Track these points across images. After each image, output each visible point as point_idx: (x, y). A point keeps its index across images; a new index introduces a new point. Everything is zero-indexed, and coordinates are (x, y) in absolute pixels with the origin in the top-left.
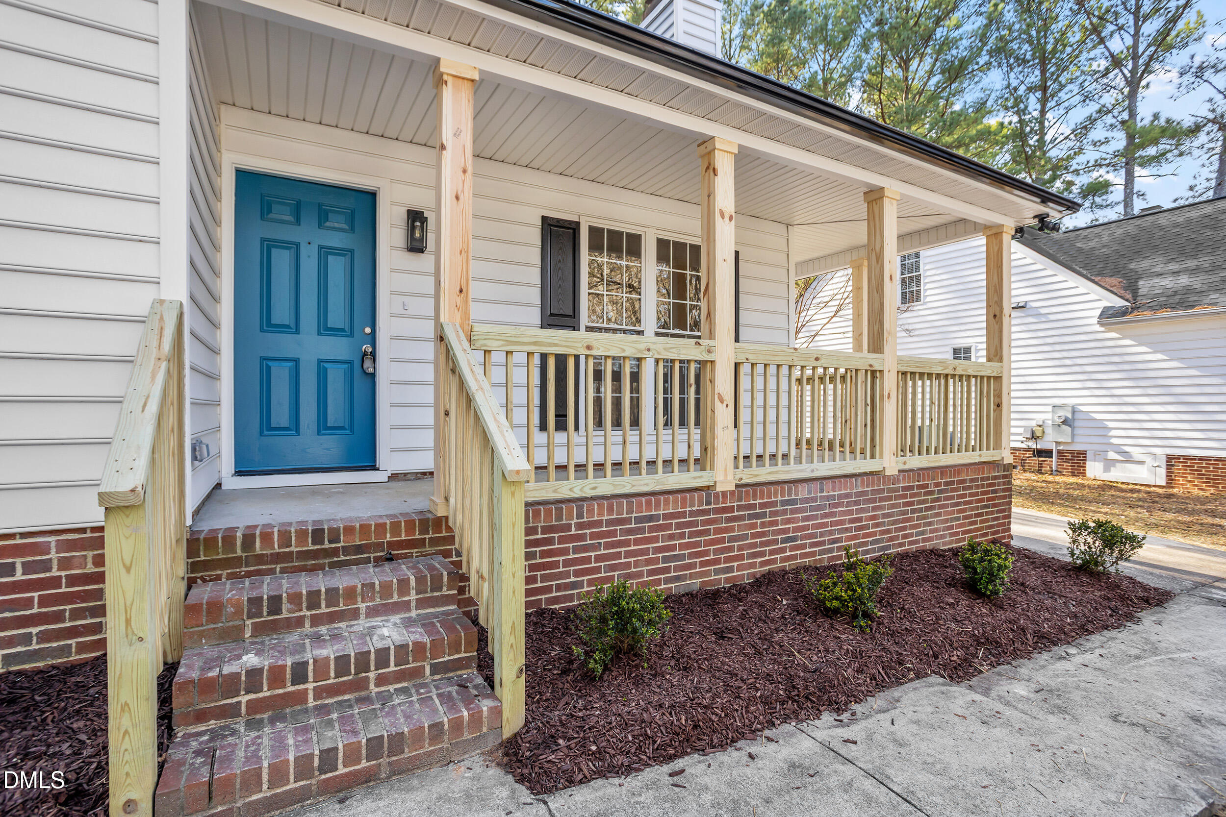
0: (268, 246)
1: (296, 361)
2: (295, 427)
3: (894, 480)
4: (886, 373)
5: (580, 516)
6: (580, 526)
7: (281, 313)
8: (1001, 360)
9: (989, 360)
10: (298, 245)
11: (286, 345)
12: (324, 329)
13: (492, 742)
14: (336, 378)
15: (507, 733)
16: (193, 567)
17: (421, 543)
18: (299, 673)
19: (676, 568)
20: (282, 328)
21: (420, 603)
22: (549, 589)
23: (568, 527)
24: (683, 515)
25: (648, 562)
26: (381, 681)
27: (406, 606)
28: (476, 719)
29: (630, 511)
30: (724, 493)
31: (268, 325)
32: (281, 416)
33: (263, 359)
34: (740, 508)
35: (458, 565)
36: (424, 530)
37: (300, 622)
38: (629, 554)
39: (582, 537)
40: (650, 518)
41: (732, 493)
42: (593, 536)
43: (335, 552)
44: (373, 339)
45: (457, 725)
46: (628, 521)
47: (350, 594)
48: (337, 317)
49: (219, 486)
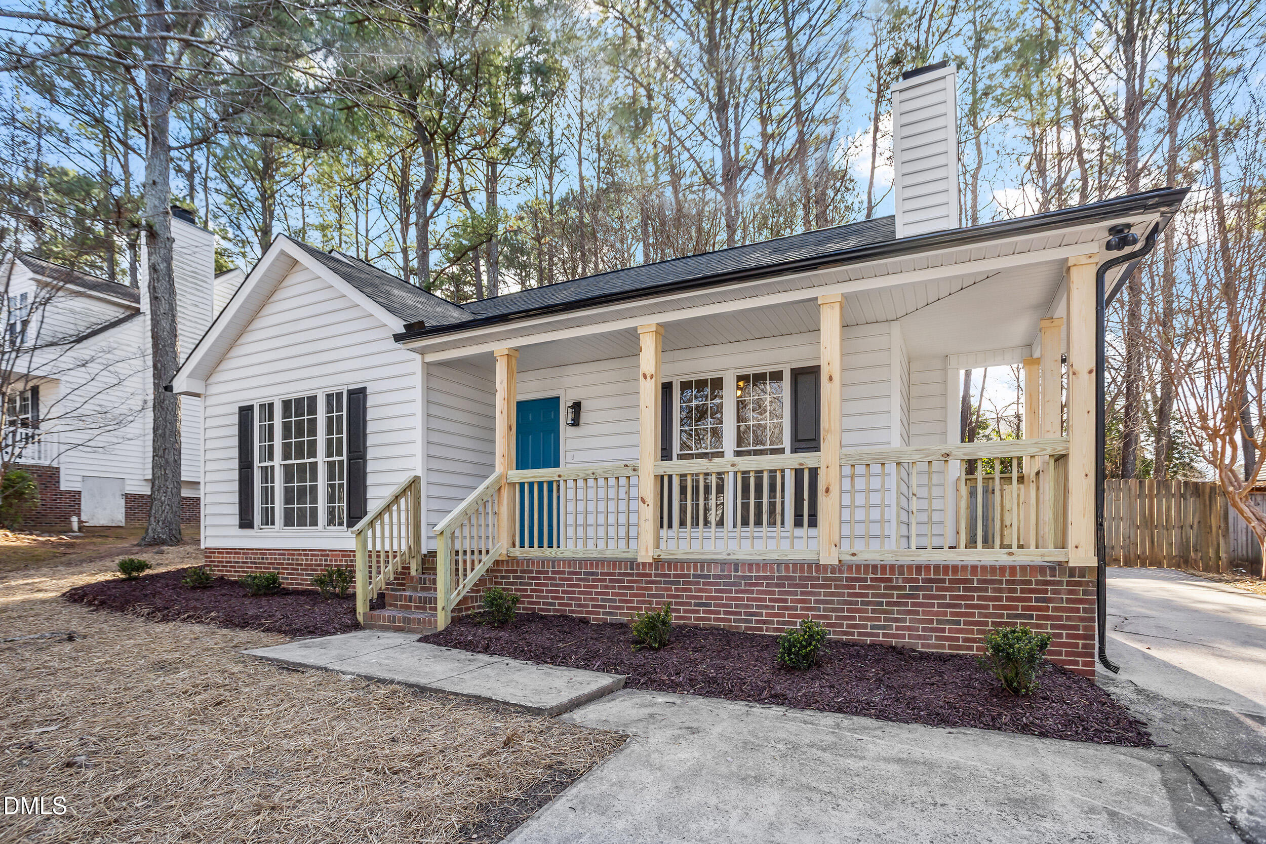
3: (834, 569)
6: (553, 573)
19: (610, 607)
22: (538, 603)
23: (547, 572)
24: (614, 574)
28: (430, 622)
29: (580, 568)
30: (644, 564)
38: (580, 593)
39: (555, 579)
40: (593, 574)
41: (650, 564)
42: (561, 579)
45: (425, 621)
46: (580, 573)
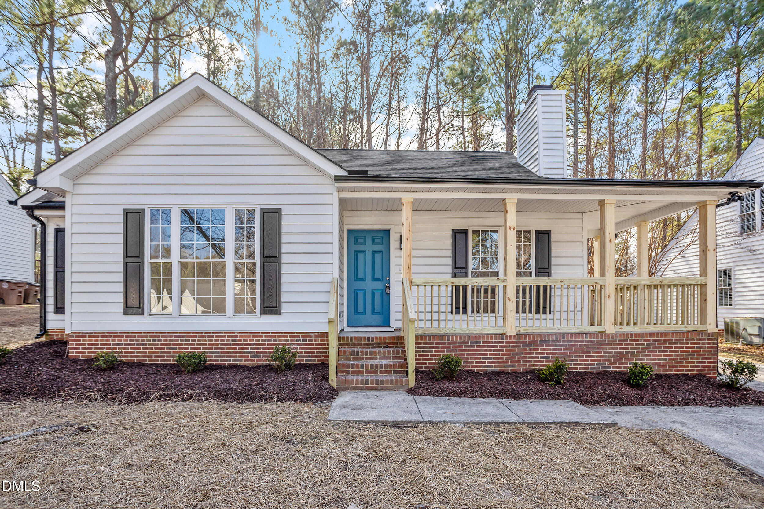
0: (357, 252)
1: (365, 290)
2: (365, 312)
3: (613, 336)
4: (607, 286)
5: (449, 340)
6: (448, 343)
7: (361, 275)
8: (706, 275)
9: (701, 275)
10: (365, 251)
11: (361, 285)
12: (374, 279)
13: (406, 388)
14: (377, 295)
15: (410, 387)
16: (340, 344)
17: (396, 344)
18: (362, 366)
19: (488, 362)
20: (361, 279)
21: (394, 358)
23: (444, 343)
24: (491, 343)
25: (476, 359)
26: (381, 372)
27: (389, 358)
28: (402, 381)
29: (468, 339)
30: (510, 336)
31: (357, 279)
32: (360, 308)
33: (356, 290)
34: (518, 342)
35: (404, 348)
36: (397, 340)
37: (363, 358)
38: (468, 355)
39: (449, 347)
40: (477, 343)
41: (514, 336)
42: (454, 347)
43: (373, 344)
44: (389, 281)
45: (397, 381)
46: (468, 343)
47: (375, 352)
48: (378, 275)
49: (343, 330)
